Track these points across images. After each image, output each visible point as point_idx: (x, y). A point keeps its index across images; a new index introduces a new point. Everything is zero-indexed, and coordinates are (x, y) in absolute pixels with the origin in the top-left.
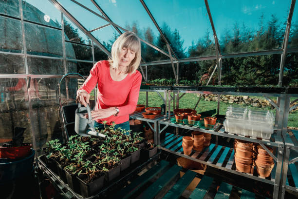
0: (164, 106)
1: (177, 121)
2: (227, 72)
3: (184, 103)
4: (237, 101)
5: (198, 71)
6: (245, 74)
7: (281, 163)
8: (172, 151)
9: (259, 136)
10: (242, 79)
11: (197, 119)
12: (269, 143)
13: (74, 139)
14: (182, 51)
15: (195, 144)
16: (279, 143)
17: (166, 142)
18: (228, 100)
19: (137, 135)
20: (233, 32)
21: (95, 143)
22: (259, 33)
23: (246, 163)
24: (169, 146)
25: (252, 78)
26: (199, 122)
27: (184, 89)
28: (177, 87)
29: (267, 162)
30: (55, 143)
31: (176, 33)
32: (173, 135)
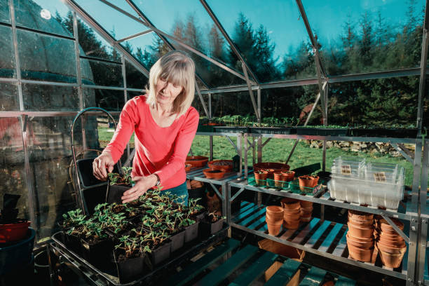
0: (237, 159)
1: (257, 182)
2: (351, 98)
3: (275, 152)
4: (365, 148)
5: (299, 97)
6: (382, 100)
7: (415, 245)
8: (251, 229)
9: (381, 204)
10: (377, 110)
11: (288, 179)
12: (395, 214)
13: (102, 209)
14: (273, 62)
15: (286, 217)
16: (411, 215)
17: (242, 216)
18: (349, 147)
19: (194, 202)
20: (361, 28)
21: (133, 214)
22: (407, 29)
23: (362, 246)
24: (245, 222)
25: (395, 108)
26: (290, 183)
27: (269, 131)
28: (258, 129)
29: (394, 244)
30: (76, 214)
31: (260, 33)
32: (253, 204)
